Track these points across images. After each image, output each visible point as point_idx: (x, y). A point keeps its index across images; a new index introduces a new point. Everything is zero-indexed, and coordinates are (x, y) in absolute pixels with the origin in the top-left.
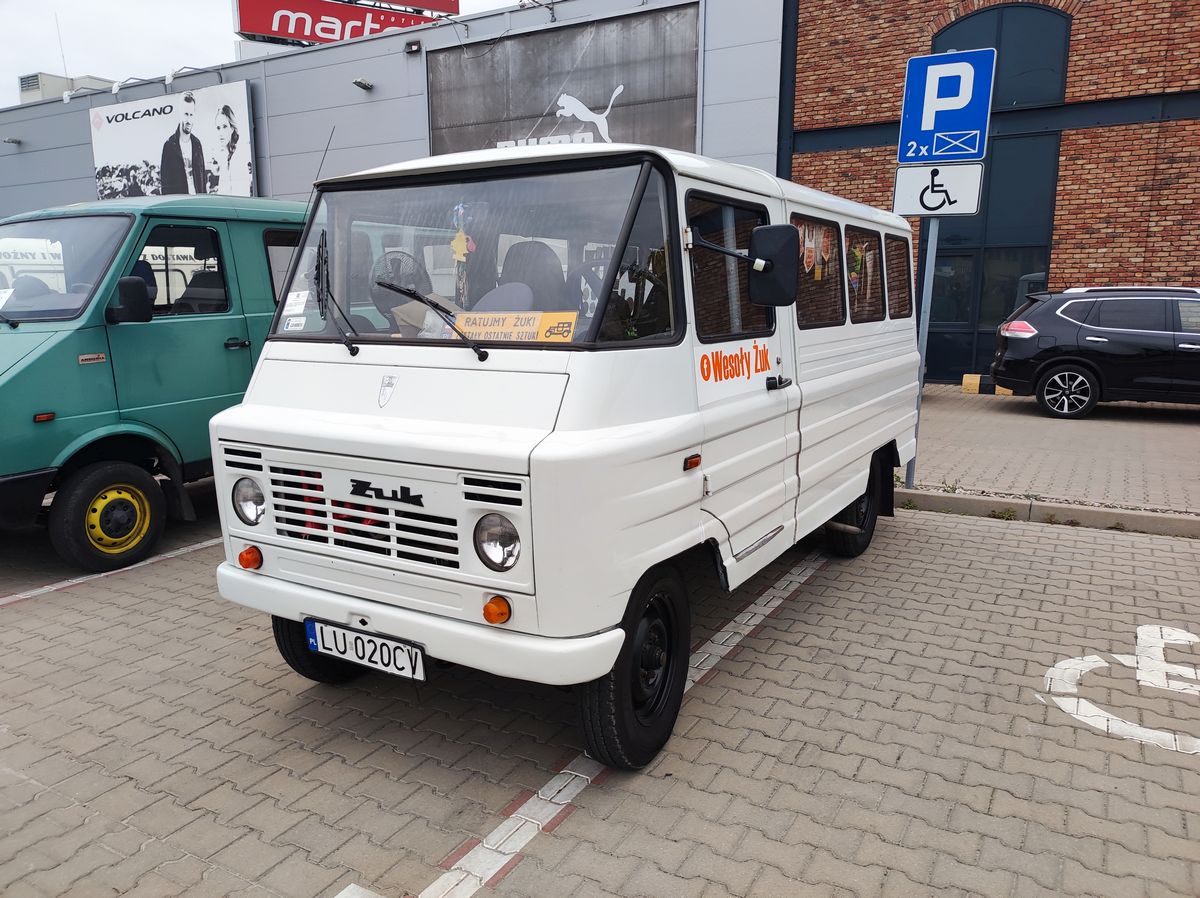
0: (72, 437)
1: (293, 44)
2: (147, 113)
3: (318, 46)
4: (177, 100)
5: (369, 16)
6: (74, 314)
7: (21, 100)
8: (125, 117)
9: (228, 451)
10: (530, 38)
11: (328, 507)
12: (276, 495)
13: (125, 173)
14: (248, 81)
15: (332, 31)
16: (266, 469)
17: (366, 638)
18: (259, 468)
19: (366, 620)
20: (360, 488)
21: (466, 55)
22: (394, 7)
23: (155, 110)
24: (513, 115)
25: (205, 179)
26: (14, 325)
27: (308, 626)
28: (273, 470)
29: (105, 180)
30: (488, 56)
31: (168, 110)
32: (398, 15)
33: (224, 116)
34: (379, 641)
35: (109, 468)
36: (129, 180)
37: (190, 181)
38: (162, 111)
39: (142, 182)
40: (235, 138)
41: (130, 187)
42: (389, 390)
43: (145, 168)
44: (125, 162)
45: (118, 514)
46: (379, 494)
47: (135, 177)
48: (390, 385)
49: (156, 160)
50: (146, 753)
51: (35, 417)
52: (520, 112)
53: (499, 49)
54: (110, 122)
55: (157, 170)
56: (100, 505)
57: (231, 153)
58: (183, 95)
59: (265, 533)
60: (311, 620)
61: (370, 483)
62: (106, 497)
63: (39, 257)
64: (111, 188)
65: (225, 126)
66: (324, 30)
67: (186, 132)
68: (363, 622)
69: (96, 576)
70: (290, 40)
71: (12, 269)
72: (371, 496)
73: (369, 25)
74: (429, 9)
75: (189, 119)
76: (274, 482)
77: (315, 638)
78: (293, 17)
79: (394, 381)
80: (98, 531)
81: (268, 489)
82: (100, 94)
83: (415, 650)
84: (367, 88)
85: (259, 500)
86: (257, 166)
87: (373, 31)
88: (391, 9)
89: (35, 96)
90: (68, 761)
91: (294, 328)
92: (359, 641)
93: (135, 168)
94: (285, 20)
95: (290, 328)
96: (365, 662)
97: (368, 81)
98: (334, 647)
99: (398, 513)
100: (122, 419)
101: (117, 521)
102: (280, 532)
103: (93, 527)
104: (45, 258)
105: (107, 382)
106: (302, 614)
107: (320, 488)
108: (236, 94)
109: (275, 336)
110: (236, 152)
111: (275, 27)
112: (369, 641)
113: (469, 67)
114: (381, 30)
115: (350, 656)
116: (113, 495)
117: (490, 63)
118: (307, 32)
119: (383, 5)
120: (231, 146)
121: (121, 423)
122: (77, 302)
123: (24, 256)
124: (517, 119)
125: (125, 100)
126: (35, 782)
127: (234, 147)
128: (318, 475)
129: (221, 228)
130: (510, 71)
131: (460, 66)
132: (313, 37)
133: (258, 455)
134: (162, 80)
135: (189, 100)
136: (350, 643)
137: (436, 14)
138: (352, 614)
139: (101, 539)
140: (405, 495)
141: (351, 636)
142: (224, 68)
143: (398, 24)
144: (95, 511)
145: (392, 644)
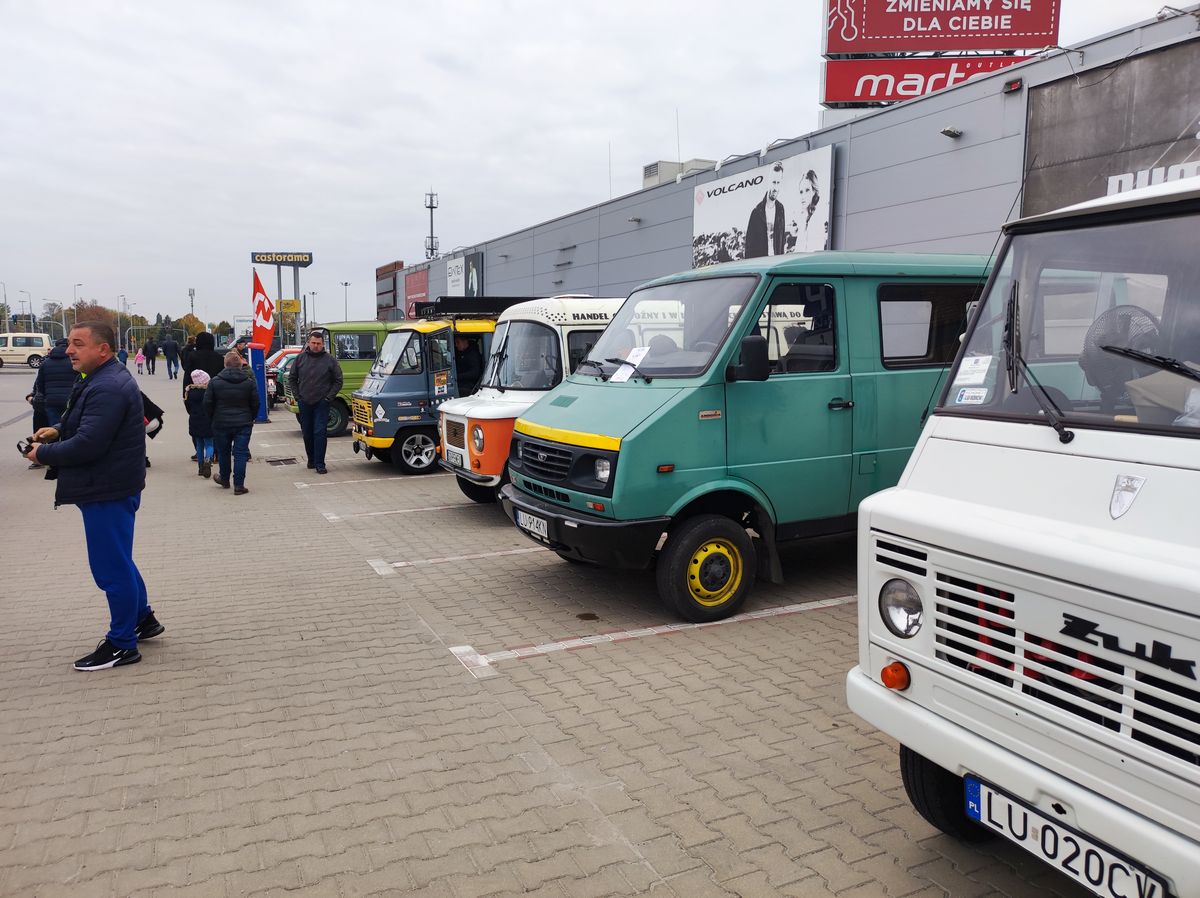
0: (687, 489)
1: (873, 106)
2: (742, 185)
3: (897, 104)
4: (768, 171)
5: (954, 66)
6: (699, 372)
7: (644, 185)
8: (722, 191)
9: (881, 544)
10: (1167, 52)
11: (1018, 640)
12: (939, 608)
13: (717, 240)
14: (834, 146)
15: (914, 88)
16: (931, 574)
17: (1062, 833)
18: (922, 572)
19: (1064, 807)
20: (1077, 627)
21: (1078, 85)
22: (980, 53)
23: (748, 181)
24: (1133, 144)
25: (784, 241)
26: (648, 381)
27: (969, 785)
28: (941, 577)
29: (700, 247)
30: (1108, 81)
31: (758, 180)
32: (986, 60)
33: (808, 180)
34: (1085, 846)
35: (713, 521)
36: (719, 246)
37: (771, 243)
38: (754, 181)
39: (730, 247)
40: (815, 200)
41: (719, 252)
42: (1128, 497)
43: (733, 235)
44: (716, 231)
45: (715, 568)
46: (1111, 642)
47: (724, 243)
48: (1130, 489)
49: (744, 227)
50: (754, 867)
51: (658, 467)
52: (1145, 139)
53: (1122, 74)
54: (709, 196)
55: (744, 235)
56: (701, 556)
57: (810, 214)
58: (773, 165)
59: (920, 650)
60: (976, 780)
61: (1097, 625)
62: (706, 551)
63: (660, 316)
64: (704, 254)
65: (807, 190)
66: (906, 88)
67: (772, 199)
68: (1059, 809)
69: (690, 626)
70: (870, 102)
71: (640, 327)
72: (1096, 643)
73: (953, 74)
74: (1020, 47)
75: (776, 187)
76: (940, 592)
77: (978, 802)
78: (876, 80)
79: (1136, 484)
80: (697, 583)
81: (930, 600)
82: (704, 172)
83: (1151, 881)
84: (955, 135)
85: (914, 606)
86: (833, 226)
87: (956, 80)
88: (978, 55)
89: (654, 181)
90: (678, 850)
91: (969, 402)
92: (1049, 833)
93: (725, 235)
94: (868, 84)
95: (964, 401)
96: (1057, 864)
97: (957, 128)
98: (1005, 824)
99: (1142, 677)
100: (729, 475)
101: (714, 577)
102: (939, 654)
103: (693, 577)
104: (665, 317)
105: (719, 436)
106: (962, 767)
107: (1010, 614)
108: (821, 160)
109: (943, 409)
110: (815, 213)
111: (858, 93)
112: (1067, 839)
113: (1080, 97)
114: (965, 78)
115: (1032, 846)
116: (712, 549)
117: (1108, 90)
118: (889, 92)
119: (970, 53)
120: (811, 209)
121: (727, 479)
122: (700, 360)
123: (650, 316)
124: (1137, 148)
125: (724, 175)
126: (650, 867)
127: (813, 209)
128: (1010, 597)
129: (837, 285)
130: (1135, 95)
131: (1070, 97)
132: (895, 96)
133: (923, 556)
134: (757, 154)
135: (777, 169)
136: (1035, 830)
137: (1029, 52)
138: (1042, 792)
139: (698, 590)
140: (1161, 654)
141: (1036, 822)
142: (813, 135)
143: (986, 69)
144: (696, 562)
145: (1109, 859)
